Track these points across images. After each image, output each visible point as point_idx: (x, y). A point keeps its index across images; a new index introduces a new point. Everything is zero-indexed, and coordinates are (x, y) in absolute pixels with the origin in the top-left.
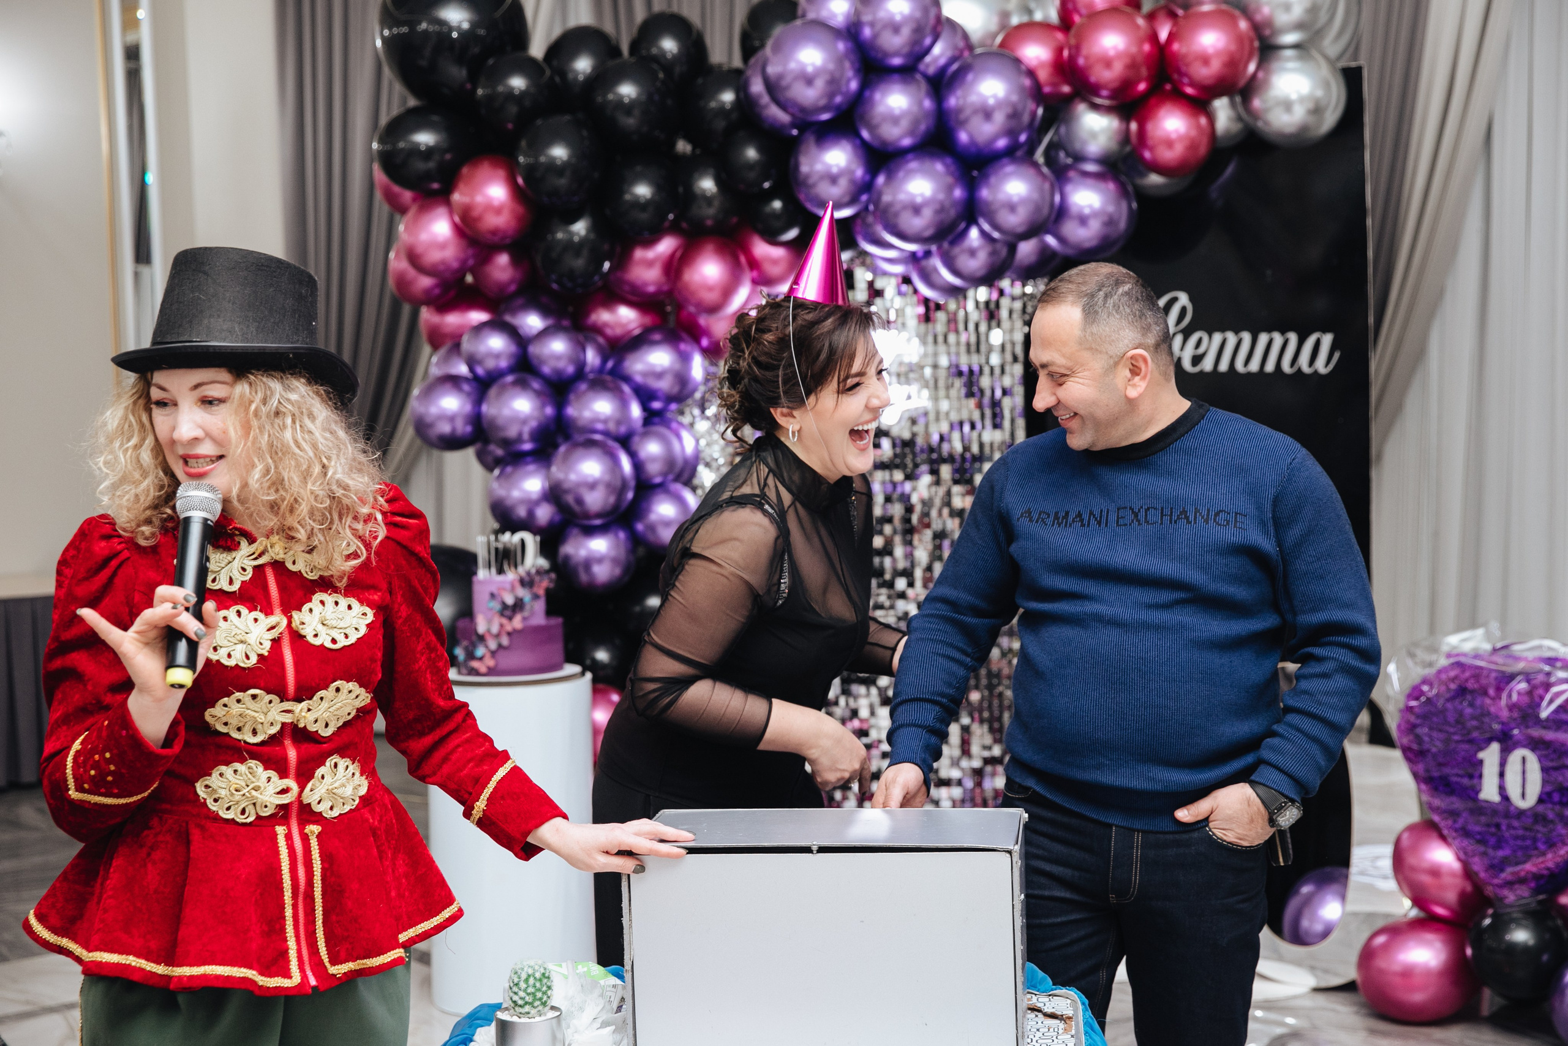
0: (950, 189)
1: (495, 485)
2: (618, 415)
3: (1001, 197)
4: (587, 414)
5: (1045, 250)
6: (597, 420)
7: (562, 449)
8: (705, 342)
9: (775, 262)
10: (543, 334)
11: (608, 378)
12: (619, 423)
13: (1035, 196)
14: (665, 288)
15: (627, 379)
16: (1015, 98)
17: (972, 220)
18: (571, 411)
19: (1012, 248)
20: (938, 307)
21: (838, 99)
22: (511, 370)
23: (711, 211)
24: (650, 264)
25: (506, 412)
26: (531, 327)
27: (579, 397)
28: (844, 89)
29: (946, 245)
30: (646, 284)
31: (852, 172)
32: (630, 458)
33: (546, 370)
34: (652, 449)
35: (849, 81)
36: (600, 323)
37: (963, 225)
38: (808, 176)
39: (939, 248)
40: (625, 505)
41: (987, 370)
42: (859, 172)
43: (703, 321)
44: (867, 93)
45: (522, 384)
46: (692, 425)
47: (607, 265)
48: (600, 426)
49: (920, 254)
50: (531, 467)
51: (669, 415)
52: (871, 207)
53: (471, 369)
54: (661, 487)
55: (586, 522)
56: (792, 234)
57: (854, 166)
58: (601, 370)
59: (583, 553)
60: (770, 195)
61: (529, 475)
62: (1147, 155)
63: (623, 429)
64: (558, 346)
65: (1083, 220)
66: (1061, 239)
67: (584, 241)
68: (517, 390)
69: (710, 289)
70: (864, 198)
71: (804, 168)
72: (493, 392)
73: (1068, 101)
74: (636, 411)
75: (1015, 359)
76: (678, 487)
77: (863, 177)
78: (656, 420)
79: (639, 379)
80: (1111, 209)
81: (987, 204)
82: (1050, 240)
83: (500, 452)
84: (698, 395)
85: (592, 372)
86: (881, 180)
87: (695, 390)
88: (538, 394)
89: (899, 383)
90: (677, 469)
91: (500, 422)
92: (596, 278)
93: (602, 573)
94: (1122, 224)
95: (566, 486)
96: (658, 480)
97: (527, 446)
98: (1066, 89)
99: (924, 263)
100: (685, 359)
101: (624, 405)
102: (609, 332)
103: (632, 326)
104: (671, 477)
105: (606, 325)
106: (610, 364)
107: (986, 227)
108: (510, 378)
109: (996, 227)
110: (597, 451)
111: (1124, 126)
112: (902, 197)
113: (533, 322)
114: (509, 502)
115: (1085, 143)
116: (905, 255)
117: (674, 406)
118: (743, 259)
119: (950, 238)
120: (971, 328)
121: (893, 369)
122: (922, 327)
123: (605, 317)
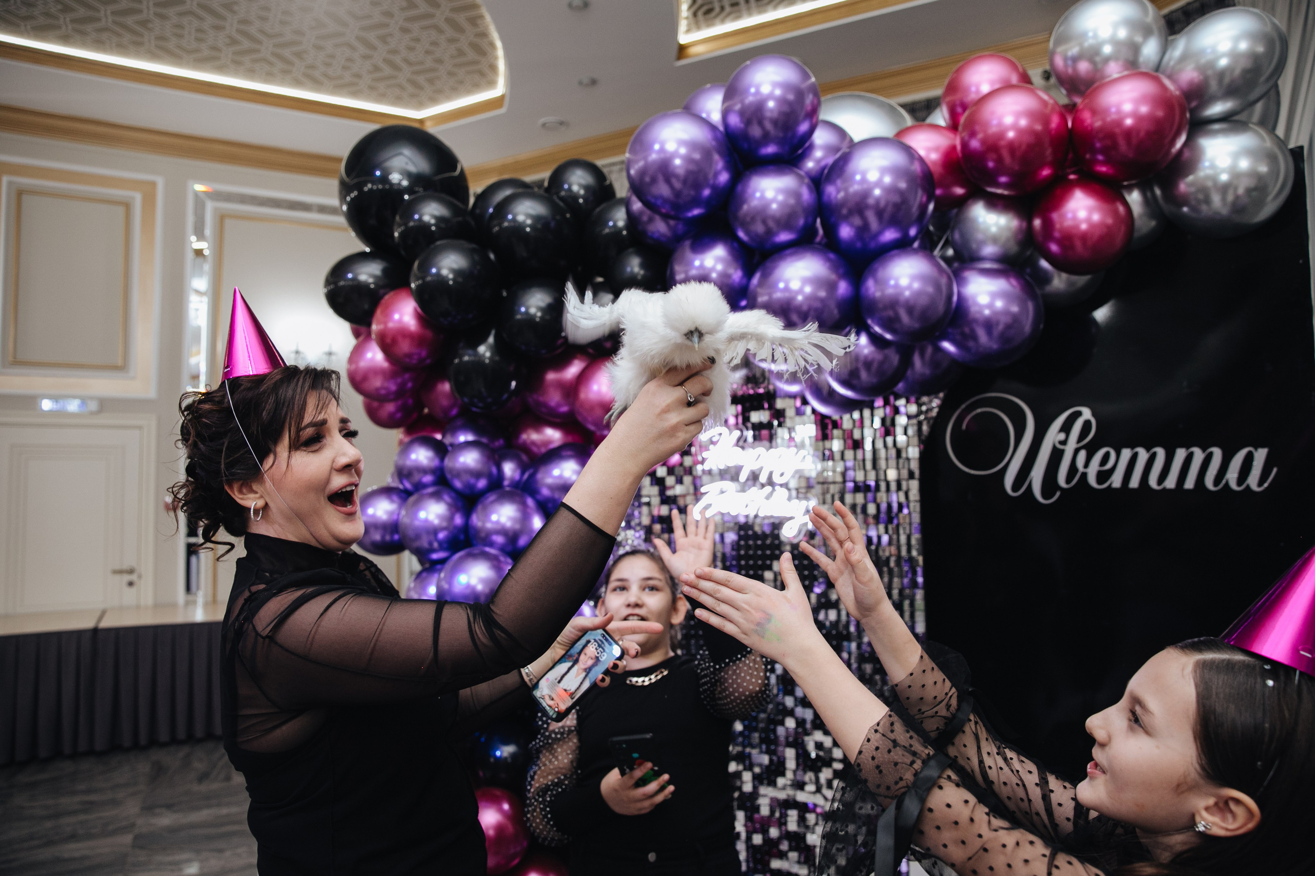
2: (519, 524)
4: (488, 524)
5: (942, 356)
6: (497, 531)
7: (455, 558)
10: (465, 447)
11: (519, 491)
15: (535, 492)
16: (903, 185)
17: (860, 324)
18: (477, 520)
19: (907, 360)
20: (835, 423)
21: (707, 192)
22: (431, 485)
27: (485, 507)
28: (711, 182)
30: (557, 407)
31: (729, 274)
33: (457, 482)
35: (716, 175)
36: (527, 442)
37: (849, 329)
41: (883, 486)
44: (739, 188)
45: (437, 496)
47: (513, 384)
53: (401, 481)
57: (731, 271)
58: (517, 484)
61: (431, 580)
62: (1054, 248)
64: (470, 458)
66: (960, 345)
67: (492, 362)
68: (433, 500)
71: (680, 277)
72: (414, 500)
73: (962, 203)
74: (536, 521)
75: (911, 475)
77: (739, 278)
79: (546, 493)
80: (1015, 309)
81: (875, 301)
82: (949, 347)
85: (506, 483)
86: (757, 278)
88: (449, 505)
89: (798, 499)
92: (509, 397)
94: (1027, 327)
97: (437, 556)
98: (959, 191)
99: (816, 377)
101: (525, 518)
102: (534, 450)
103: (554, 444)
105: (533, 444)
106: (525, 477)
107: (877, 329)
108: (429, 491)
109: (887, 326)
110: (483, 563)
111: (1024, 225)
112: (779, 296)
113: (465, 438)
115: (983, 243)
120: (868, 446)
121: (793, 484)
122: (821, 444)
123: (534, 436)
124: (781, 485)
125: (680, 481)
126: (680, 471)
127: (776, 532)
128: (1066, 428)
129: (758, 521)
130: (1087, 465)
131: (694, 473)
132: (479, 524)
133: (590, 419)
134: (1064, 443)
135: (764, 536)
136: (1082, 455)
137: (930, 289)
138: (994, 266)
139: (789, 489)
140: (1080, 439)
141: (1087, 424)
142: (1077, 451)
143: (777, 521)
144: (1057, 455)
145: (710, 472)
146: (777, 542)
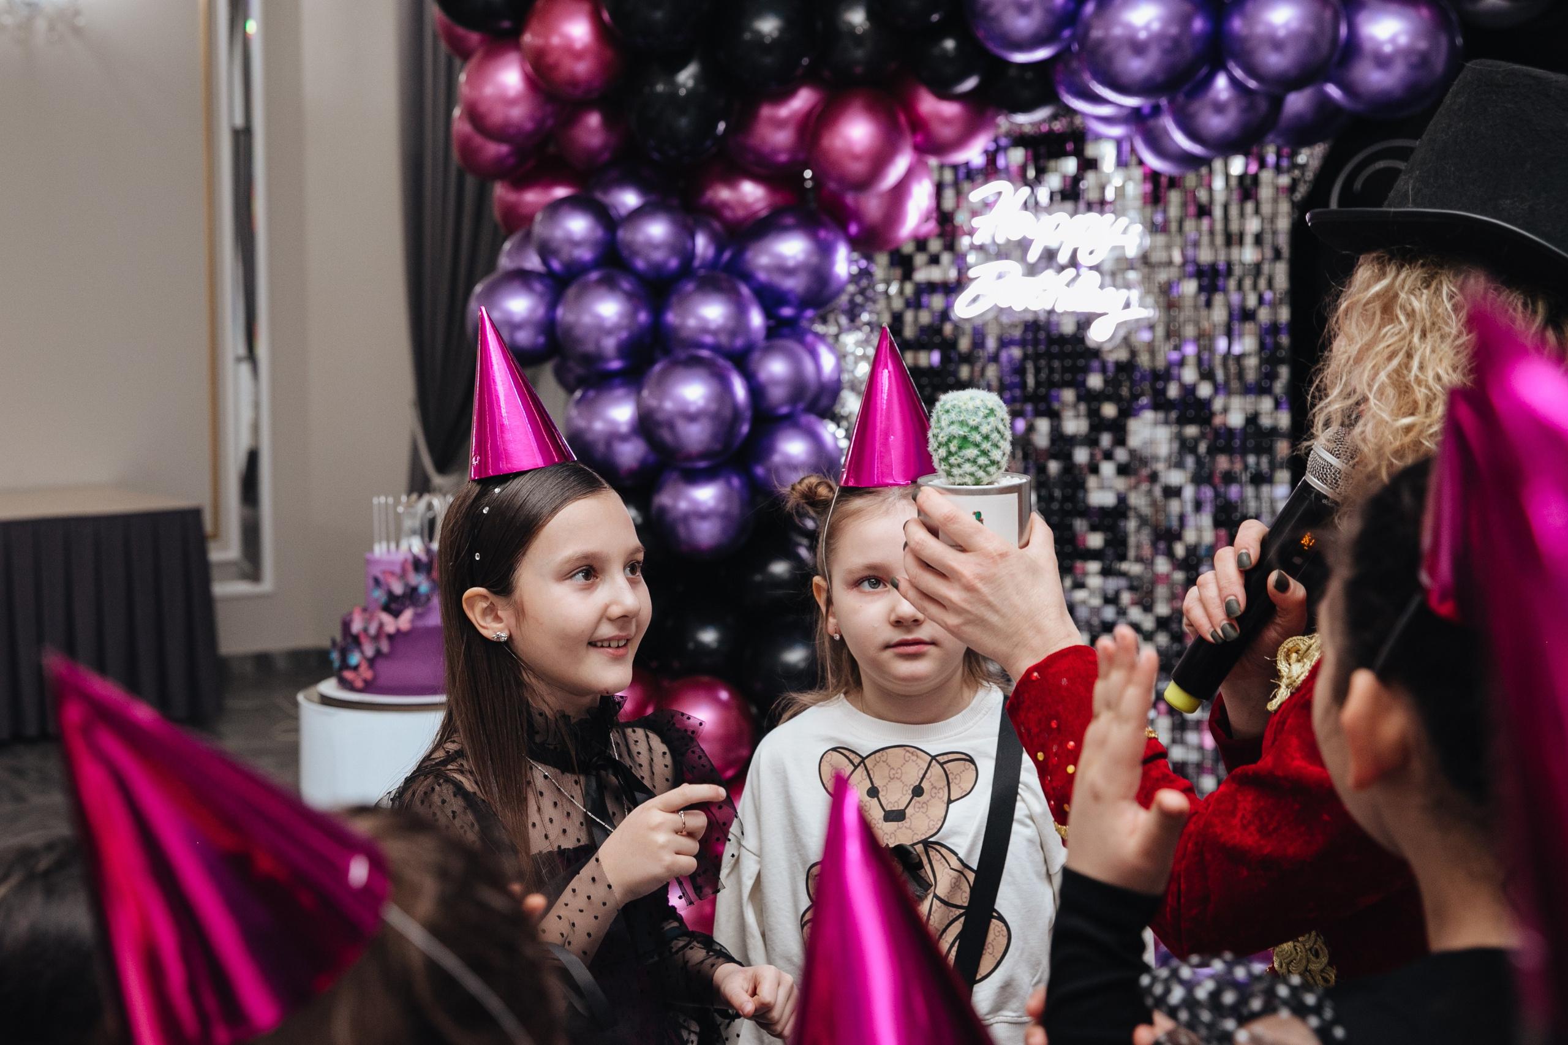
0: (1185, 21)
1: (574, 412)
2: (731, 324)
3: (1260, 29)
4: (692, 322)
5: (1325, 101)
6: (705, 330)
7: (658, 367)
8: (853, 229)
9: (947, 121)
10: (637, 214)
11: (723, 276)
12: (733, 333)
13: (1310, 28)
14: (801, 157)
15: (747, 277)
17: (1220, 65)
18: (671, 318)
19: (1277, 103)
20: (1174, 183)
22: (596, 264)
23: (859, 53)
24: (780, 124)
25: (587, 319)
26: (624, 205)
27: (684, 298)
29: (1180, 99)
30: (775, 151)
32: (745, 382)
33: (640, 264)
34: (776, 368)
36: (717, 203)
37: (1204, 71)
38: (988, 5)
39: (1171, 102)
40: (738, 442)
43: (850, 199)
45: (609, 284)
46: (837, 336)
47: (721, 126)
48: (708, 339)
49: (1146, 110)
50: (620, 392)
51: (804, 324)
52: (1075, 47)
53: (545, 261)
54: (789, 421)
55: (689, 465)
56: (970, 84)
58: (713, 265)
59: (683, 505)
60: (942, 31)
61: (618, 401)
63: (739, 342)
64: (657, 230)
65: (1382, 61)
66: (1348, 88)
67: (691, 93)
68: (603, 290)
69: (856, 157)
70: (1066, 33)
72: (571, 292)
74: (756, 319)
75: (1277, 255)
76: (812, 418)
77: (1065, 5)
78: (786, 331)
79: (762, 276)
80: (1422, 45)
81: (1242, 40)
82: (1333, 91)
83: (580, 371)
84: (844, 299)
85: (702, 266)
86: (1089, 8)
87: (840, 290)
88: (630, 296)
89: (1114, 286)
90: (810, 395)
91: (578, 332)
92: (709, 143)
93: (706, 533)
94: (1439, 67)
95: (660, 416)
96: (784, 410)
97: (615, 365)
99: (1151, 123)
100: (825, 251)
101: (740, 311)
102: (729, 214)
103: (759, 206)
104: (801, 406)
105: (724, 205)
106: (727, 255)
107: (1239, 73)
108: (594, 276)
109: (1251, 71)
110: (702, 372)
112: (1117, 31)
113: (630, 199)
114: (589, 437)
116: (1124, 112)
117: (809, 313)
118: (903, 119)
119: (1187, 87)
120: (1218, 212)
121: (1108, 267)
122: (1149, 210)
123: (724, 194)
125: (935, 260)
126: (935, 245)
127: (1081, 333)
131: (957, 248)
132: (678, 322)
133: (833, 173)
135: (1062, 339)
139: (1101, 273)
143: (1083, 319)
145: (981, 248)
146: (1079, 348)
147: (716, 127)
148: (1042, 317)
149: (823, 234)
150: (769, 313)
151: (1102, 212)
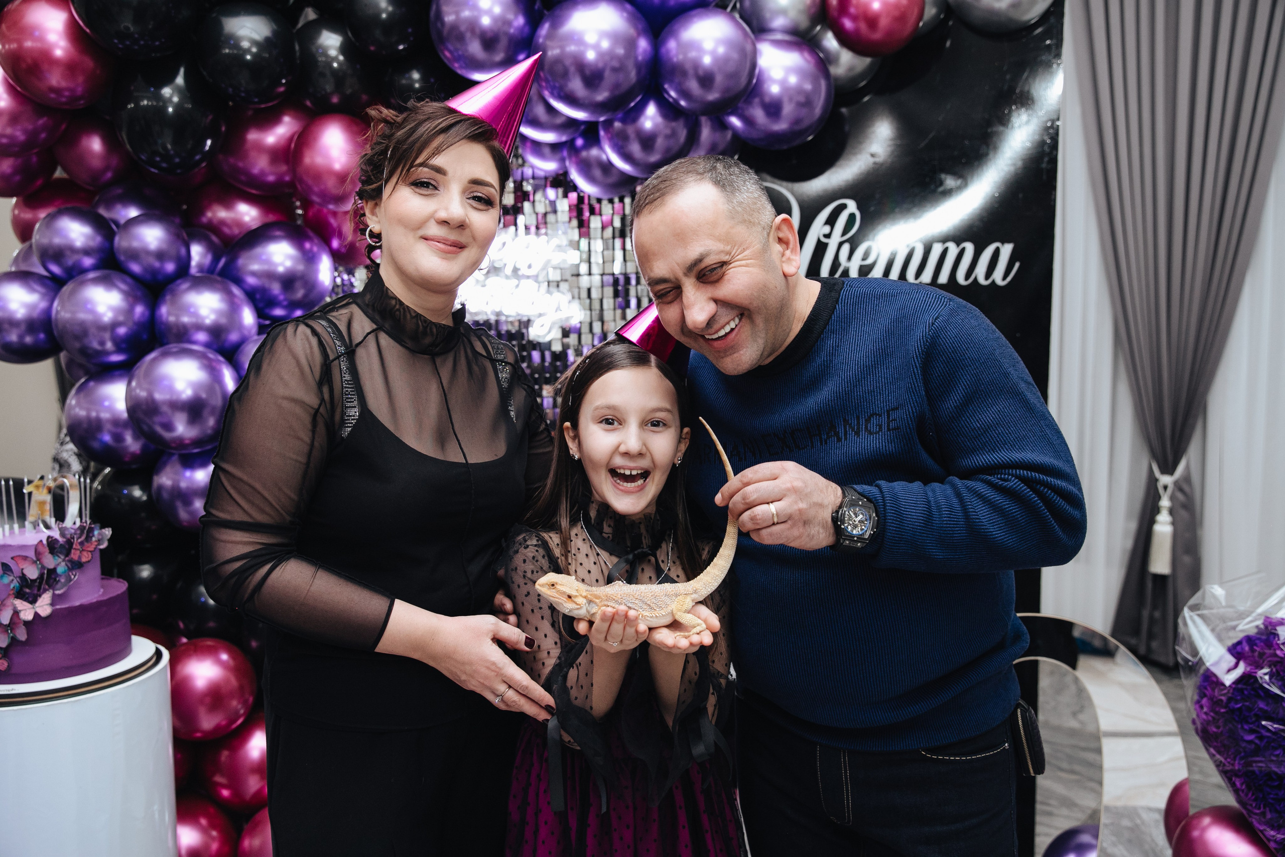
2: (224, 320)
3: (691, 54)
4: (187, 319)
6: (199, 327)
7: (150, 358)
8: (335, 244)
10: (134, 223)
11: (217, 276)
12: (226, 330)
14: (287, 178)
15: (240, 280)
17: (653, 93)
18: (165, 312)
22: (95, 268)
25: (83, 315)
26: (122, 216)
27: (178, 296)
29: (617, 128)
30: (261, 174)
31: (509, 23)
32: (234, 374)
33: (136, 266)
36: (215, 221)
37: (639, 99)
38: (454, 27)
42: (520, 21)
45: (105, 282)
48: (200, 335)
53: (46, 266)
55: (184, 451)
57: (510, 16)
58: (208, 269)
59: (181, 486)
62: (848, 24)
63: (234, 337)
64: (152, 235)
66: (748, 121)
67: (178, 110)
68: (100, 287)
71: (449, 18)
72: (67, 290)
74: (248, 317)
77: (521, 29)
79: (253, 281)
80: (808, 87)
81: (676, 64)
82: (736, 123)
85: (198, 270)
86: (545, 29)
87: (323, 296)
88: (126, 294)
92: (198, 157)
94: (818, 108)
95: (151, 406)
97: (116, 358)
99: (584, 154)
100: (310, 259)
101: (233, 309)
102: (226, 230)
103: (253, 222)
105: (223, 222)
106: (222, 263)
108: (93, 275)
112: (571, 48)
115: (775, 13)
119: (625, 111)
121: (542, 276)
123: (222, 214)
124: (528, 277)
127: (524, 331)
128: (831, 221)
129: (503, 318)
130: (850, 258)
132: (172, 319)
133: (316, 189)
134: (828, 236)
135: (510, 336)
136: (846, 248)
137: (735, 56)
138: (787, 38)
139: (538, 282)
140: (844, 233)
141: (852, 217)
142: (841, 244)
143: (525, 319)
144: (821, 248)
146: (524, 342)
147: (205, 144)
148: (493, 319)
149: (308, 245)
150: (260, 313)
151: (537, 234)
